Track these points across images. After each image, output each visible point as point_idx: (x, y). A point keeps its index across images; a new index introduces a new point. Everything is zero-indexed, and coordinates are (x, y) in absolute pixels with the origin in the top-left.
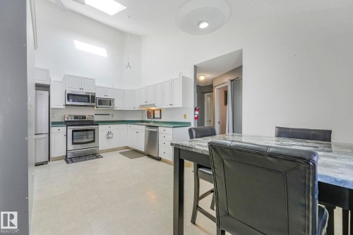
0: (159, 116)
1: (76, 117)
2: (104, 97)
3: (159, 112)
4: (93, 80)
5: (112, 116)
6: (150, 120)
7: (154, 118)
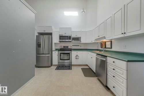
0: (110, 47)
1: (64, 47)
2: (76, 36)
3: (110, 43)
4: (70, 28)
5: (81, 46)
6: (102, 49)
7: (105, 47)
